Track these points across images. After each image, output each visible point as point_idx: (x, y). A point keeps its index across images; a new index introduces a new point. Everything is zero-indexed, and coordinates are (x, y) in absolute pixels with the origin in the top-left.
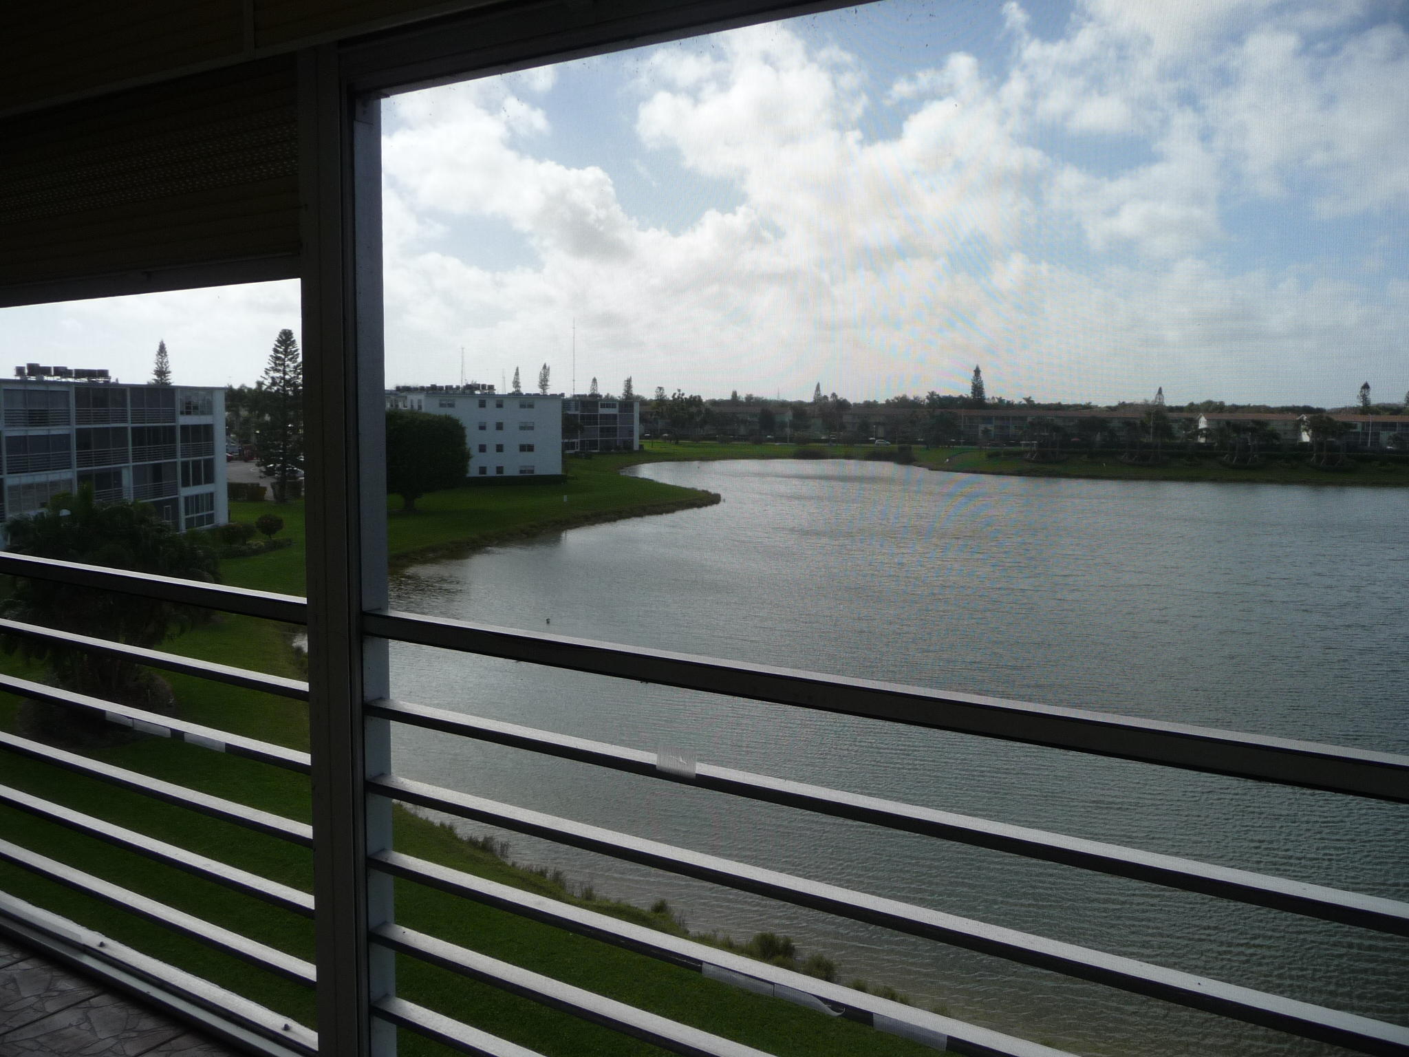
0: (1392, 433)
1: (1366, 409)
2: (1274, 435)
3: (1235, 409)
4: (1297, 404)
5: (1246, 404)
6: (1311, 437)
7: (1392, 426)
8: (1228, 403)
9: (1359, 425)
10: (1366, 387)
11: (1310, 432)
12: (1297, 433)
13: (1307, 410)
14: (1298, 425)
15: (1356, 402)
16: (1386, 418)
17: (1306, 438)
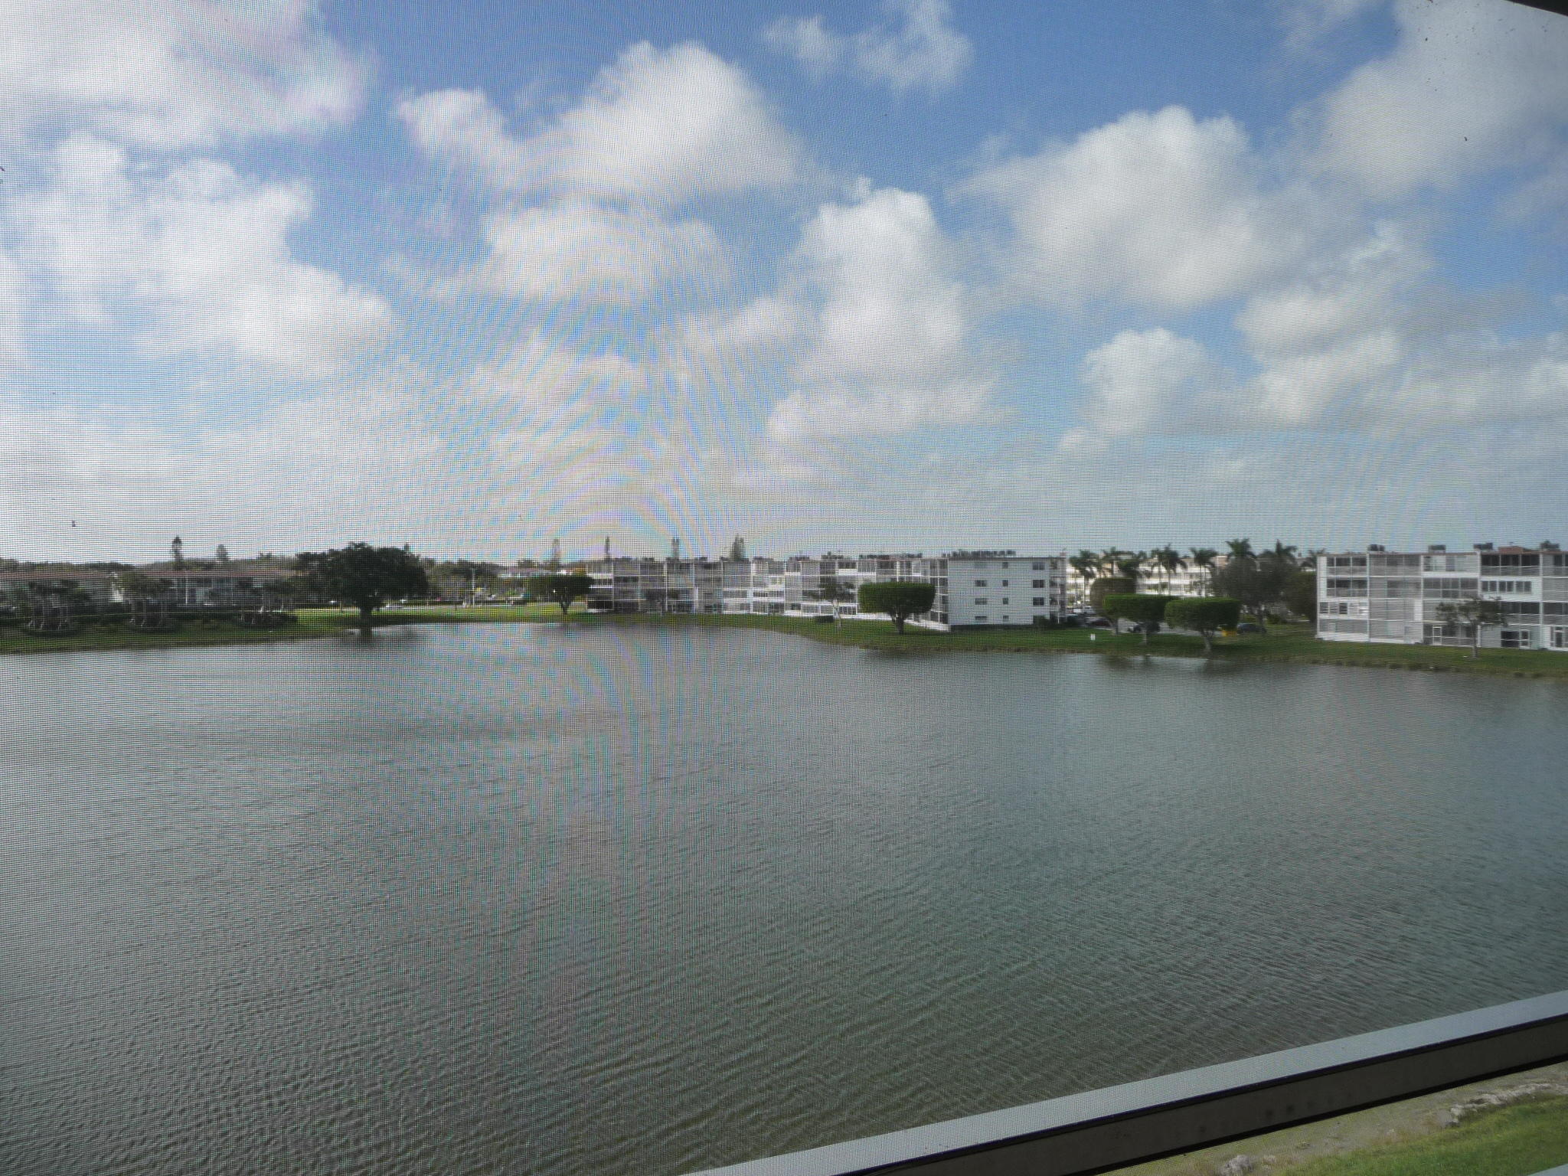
0: (208, 589)
1: (180, 565)
2: (85, 596)
3: (31, 567)
4: (102, 561)
5: (43, 561)
6: (126, 595)
7: (207, 581)
8: (22, 561)
9: (175, 582)
10: (177, 541)
11: (123, 590)
12: (107, 591)
13: (115, 567)
14: (108, 582)
15: (167, 557)
16: (200, 573)
17: (118, 597)
